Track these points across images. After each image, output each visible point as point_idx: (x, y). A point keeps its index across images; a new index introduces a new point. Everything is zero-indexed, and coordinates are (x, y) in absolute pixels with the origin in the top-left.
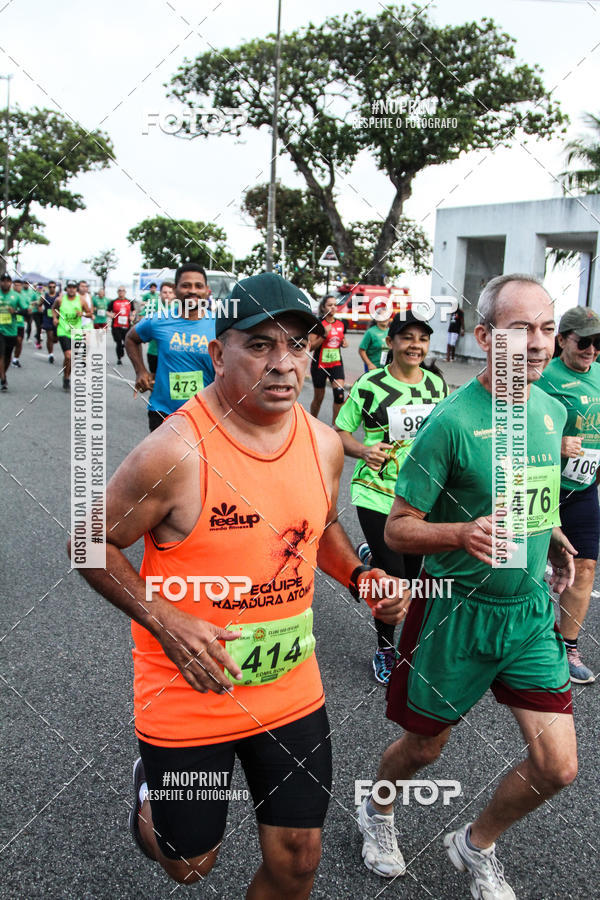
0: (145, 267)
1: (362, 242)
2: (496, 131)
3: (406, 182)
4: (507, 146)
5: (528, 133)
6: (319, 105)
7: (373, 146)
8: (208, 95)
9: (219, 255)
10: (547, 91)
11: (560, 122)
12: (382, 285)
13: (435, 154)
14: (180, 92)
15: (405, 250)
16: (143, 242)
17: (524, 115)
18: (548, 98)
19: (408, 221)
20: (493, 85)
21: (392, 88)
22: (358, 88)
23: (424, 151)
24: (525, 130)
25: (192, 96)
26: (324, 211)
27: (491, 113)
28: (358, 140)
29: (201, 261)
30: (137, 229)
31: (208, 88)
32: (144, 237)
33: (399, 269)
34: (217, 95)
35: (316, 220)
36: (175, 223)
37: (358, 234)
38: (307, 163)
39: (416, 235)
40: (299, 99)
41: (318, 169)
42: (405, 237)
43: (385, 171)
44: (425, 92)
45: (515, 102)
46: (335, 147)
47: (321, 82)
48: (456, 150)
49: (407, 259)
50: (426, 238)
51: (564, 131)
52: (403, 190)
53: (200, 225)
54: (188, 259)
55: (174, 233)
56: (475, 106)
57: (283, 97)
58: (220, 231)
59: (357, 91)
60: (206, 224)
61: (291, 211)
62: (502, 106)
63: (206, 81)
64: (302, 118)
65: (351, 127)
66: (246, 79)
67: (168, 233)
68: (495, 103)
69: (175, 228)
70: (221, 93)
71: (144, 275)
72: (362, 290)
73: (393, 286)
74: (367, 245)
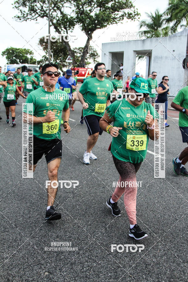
0: (7, 64)
1: (77, 54)
2: (118, 18)
3: (91, 34)
4: (121, 23)
5: (128, 19)
6: (62, 10)
7: (80, 23)
8: (26, 7)
9: (31, 59)
10: (134, 5)
11: (138, 15)
12: (84, 67)
13: (100, 26)
14: (17, 6)
15: (90, 56)
16: (7, 56)
17: (126, 13)
18: (134, 8)
19: (91, 47)
20: (117, 4)
21: (85, 5)
22: (74, 5)
23: (96, 25)
24: (127, 18)
25: (21, 8)
26: (65, 44)
27: (116, 13)
28: (75, 22)
29: (26, 61)
30: (4, 51)
31: (26, 5)
32: (7, 54)
33: (89, 62)
34: (29, 7)
35: (62, 47)
36: (17, 49)
37: (76, 52)
38: (59, 29)
39: (94, 51)
40: (55, 8)
41: (63, 31)
42: (91, 52)
43: (84, 31)
44: (96, 6)
45: (124, 9)
46: (68, 24)
47: (62, 3)
48: (106, 24)
49: (91, 59)
50: (97, 52)
51: (139, 18)
52: (90, 38)
53: (25, 50)
54: (21, 61)
55: (16, 52)
56: (111, 10)
57: (51, 8)
58: (31, 52)
59: (74, 6)
60: (27, 49)
61: (54, 45)
62: (120, 10)
63: (26, 3)
64: (57, 14)
65: (72, 17)
66: (38, 2)
67: (15, 53)
68: (118, 9)
69: (17, 51)
70: (30, 7)
71: (8, 66)
72: (78, 69)
73: (88, 68)
74: (78, 55)
